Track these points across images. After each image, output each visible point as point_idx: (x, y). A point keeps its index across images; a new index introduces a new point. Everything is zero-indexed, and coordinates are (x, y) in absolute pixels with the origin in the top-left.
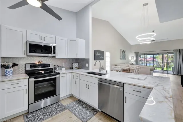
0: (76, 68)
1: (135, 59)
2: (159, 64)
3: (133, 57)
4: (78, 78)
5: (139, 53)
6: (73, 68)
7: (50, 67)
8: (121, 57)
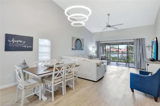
1: (95, 49)
2: (122, 56)
3: (94, 47)
5: (101, 43)
8: (74, 48)
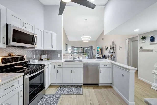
0: (45, 59)
1: (71, 50)
4: (61, 66)
6: (42, 60)
7: (24, 60)
8: (66, 49)
